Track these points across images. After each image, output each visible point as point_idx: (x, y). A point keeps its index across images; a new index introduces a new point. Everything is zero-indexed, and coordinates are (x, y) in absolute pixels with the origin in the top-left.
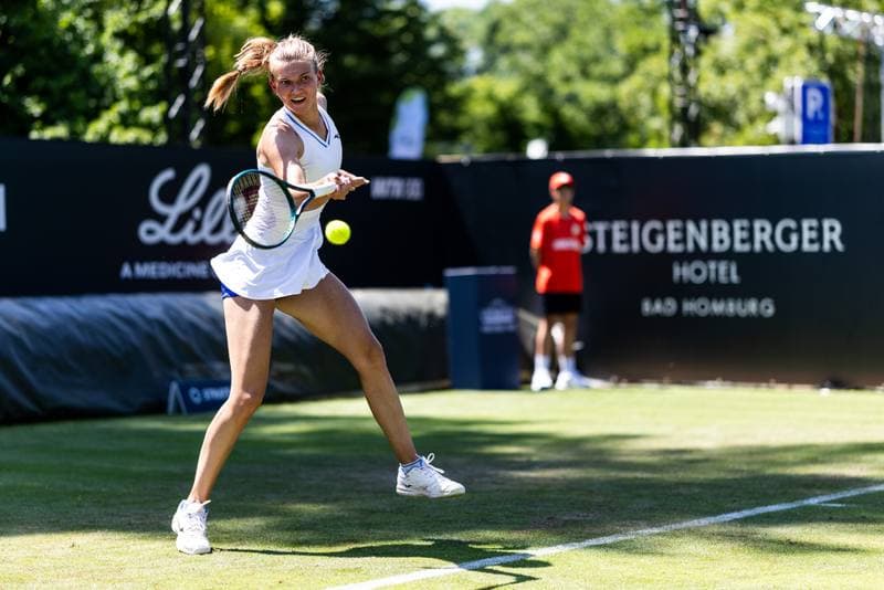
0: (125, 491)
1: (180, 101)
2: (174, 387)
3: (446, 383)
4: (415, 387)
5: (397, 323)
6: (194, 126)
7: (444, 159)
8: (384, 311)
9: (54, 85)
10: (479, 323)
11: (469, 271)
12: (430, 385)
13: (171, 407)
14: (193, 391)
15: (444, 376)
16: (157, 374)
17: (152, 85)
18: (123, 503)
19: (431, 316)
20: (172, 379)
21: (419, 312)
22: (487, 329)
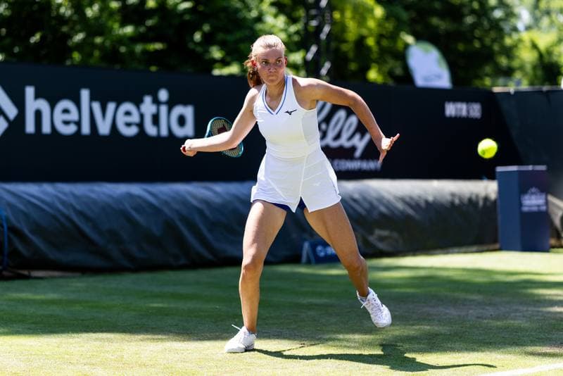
0: (268, 315)
1: (314, 49)
2: (306, 245)
3: (497, 246)
4: (475, 248)
5: (462, 204)
6: (323, 66)
7: (497, 90)
8: (453, 195)
9: (230, 38)
10: (521, 205)
11: (514, 168)
12: (485, 248)
13: (304, 259)
14: (319, 248)
15: (495, 241)
16: (294, 236)
17: (296, 38)
18: (267, 324)
19: (486, 199)
20: (305, 240)
21: (477, 196)
22: (525, 209)
